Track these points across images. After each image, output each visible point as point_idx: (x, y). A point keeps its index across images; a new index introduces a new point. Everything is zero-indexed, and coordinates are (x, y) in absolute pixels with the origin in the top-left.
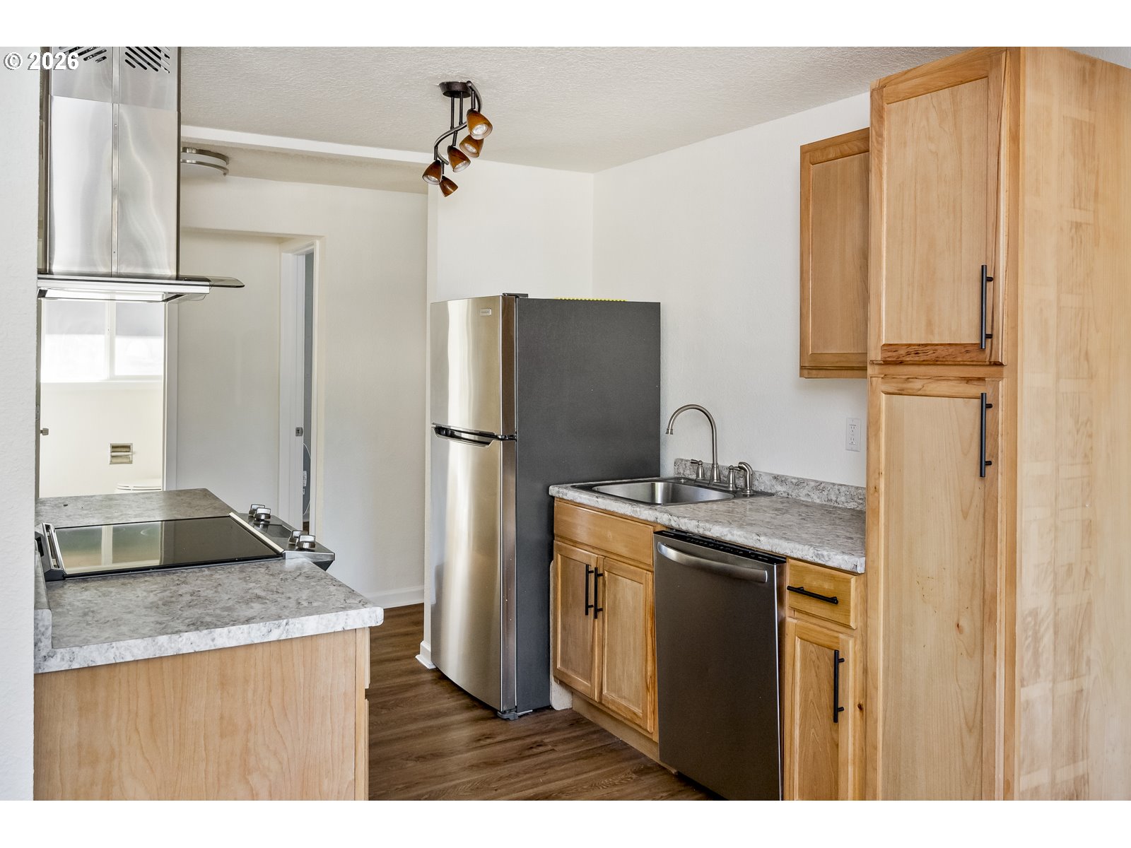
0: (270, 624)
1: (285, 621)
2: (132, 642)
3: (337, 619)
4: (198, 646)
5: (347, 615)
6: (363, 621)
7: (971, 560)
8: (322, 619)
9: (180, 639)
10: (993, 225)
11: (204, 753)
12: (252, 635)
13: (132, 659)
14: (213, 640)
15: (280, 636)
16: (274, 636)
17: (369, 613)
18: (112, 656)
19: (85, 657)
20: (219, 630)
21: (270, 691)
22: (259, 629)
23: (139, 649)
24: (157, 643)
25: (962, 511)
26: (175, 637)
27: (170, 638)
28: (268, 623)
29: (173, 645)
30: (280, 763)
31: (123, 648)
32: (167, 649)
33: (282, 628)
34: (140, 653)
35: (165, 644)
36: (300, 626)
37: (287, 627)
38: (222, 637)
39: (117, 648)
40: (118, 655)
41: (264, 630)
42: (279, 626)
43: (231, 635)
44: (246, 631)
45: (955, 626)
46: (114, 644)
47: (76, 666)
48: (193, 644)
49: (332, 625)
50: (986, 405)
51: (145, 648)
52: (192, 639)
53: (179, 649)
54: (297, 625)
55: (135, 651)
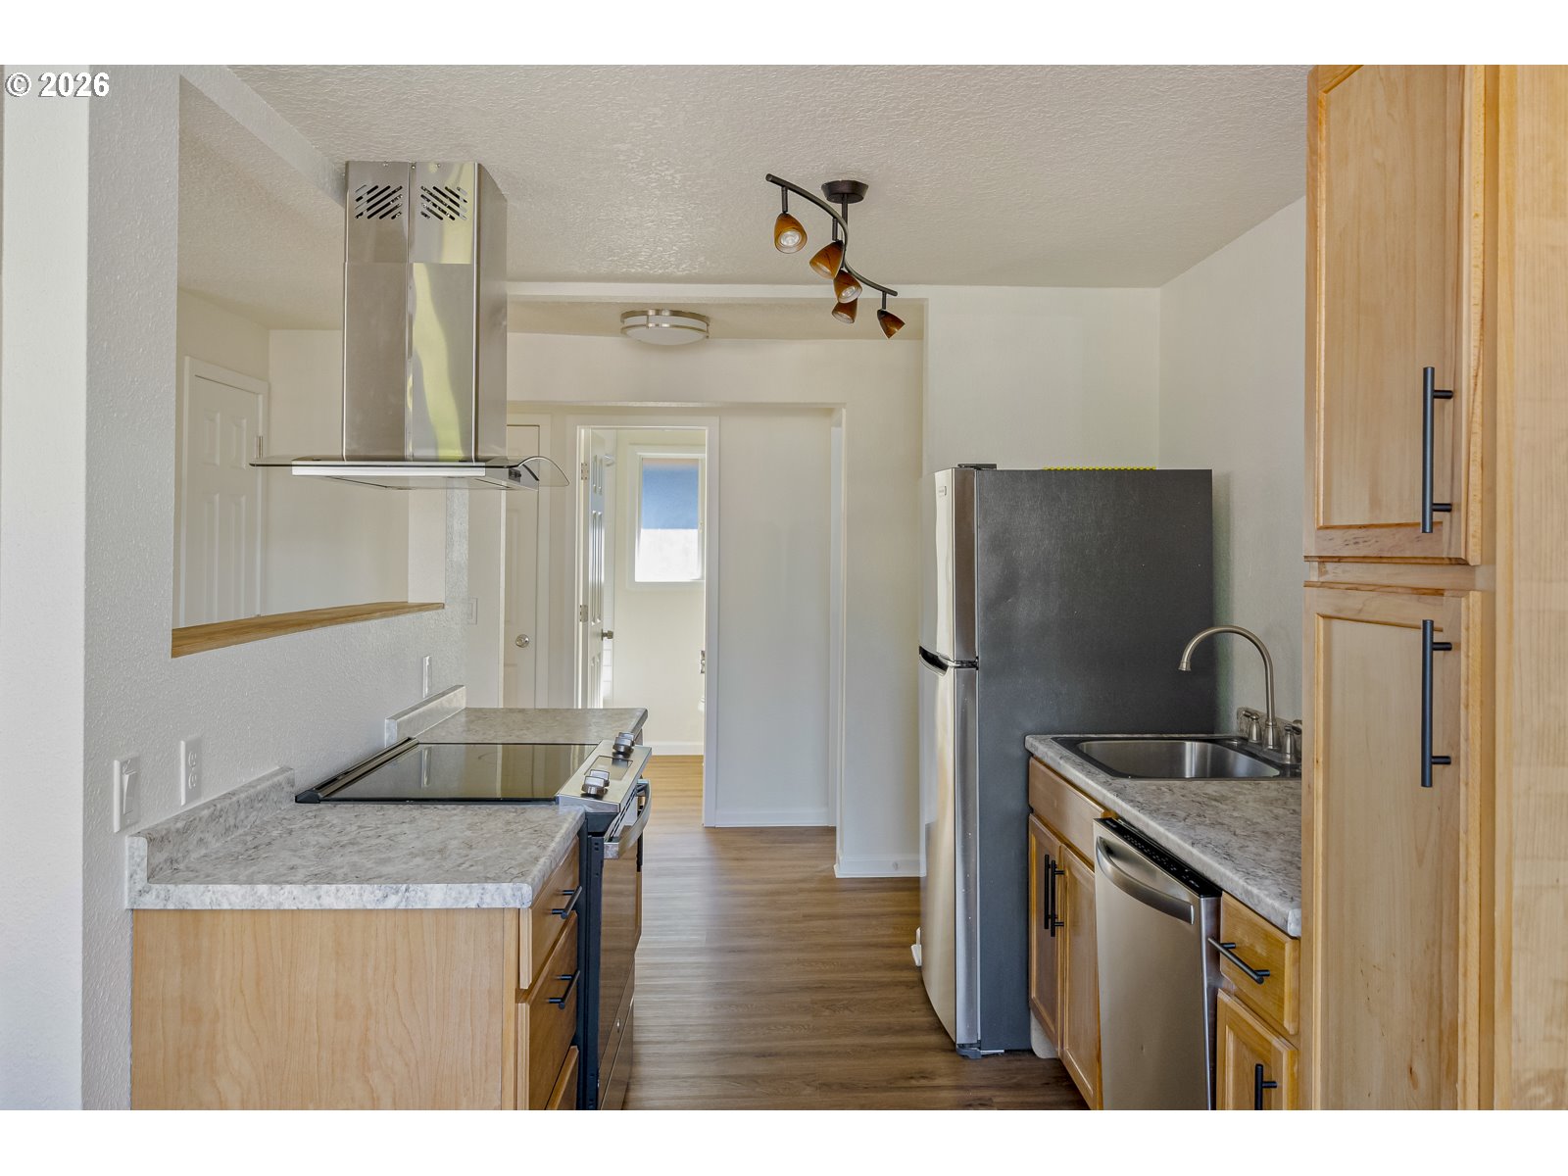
0: (387, 888)
1: (404, 887)
2: (229, 887)
3: (471, 893)
4: (302, 903)
5: (483, 889)
6: (505, 899)
7: (1428, 947)
8: (451, 889)
9: (282, 891)
10: (1453, 289)
11: (316, 1034)
12: (364, 899)
13: (229, 908)
14: (319, 898)
15: (399, 904)
16: (392, 902)
17: (512, 889)
18: (208, 901)
19: (181, 898)
20: (325, 887)
21: (395, 971)
22: (373, 893)
23: (237, 897)
24: (256, 893)
25: (1416, 848)
26: (276, 888)
27: (271, 888)
28: (383, 886)
29: (273, 897)
30: (407, 1065)
31: (219, 894)
32: (267, 902)
33: (400, 894)
34: (238, 901)
35: (265, 895)
36: (423, 895)
37: (407, 894)
38: (329, 896)
39: (214, 892)
40: (214, 901)
41: (379, 894)
42: (397, 892)
43: (340, 894)
44: (357, 892)
45: (1407, 1072)
46: (210, 887)
47: (171, 907)
48: (296, 900)
49: (463, 899)
50: (1433, 643)
51: (243, 897)
52: (295, 893)
53: (281, 904)
54: (419, 894)
55: (233, 898)
